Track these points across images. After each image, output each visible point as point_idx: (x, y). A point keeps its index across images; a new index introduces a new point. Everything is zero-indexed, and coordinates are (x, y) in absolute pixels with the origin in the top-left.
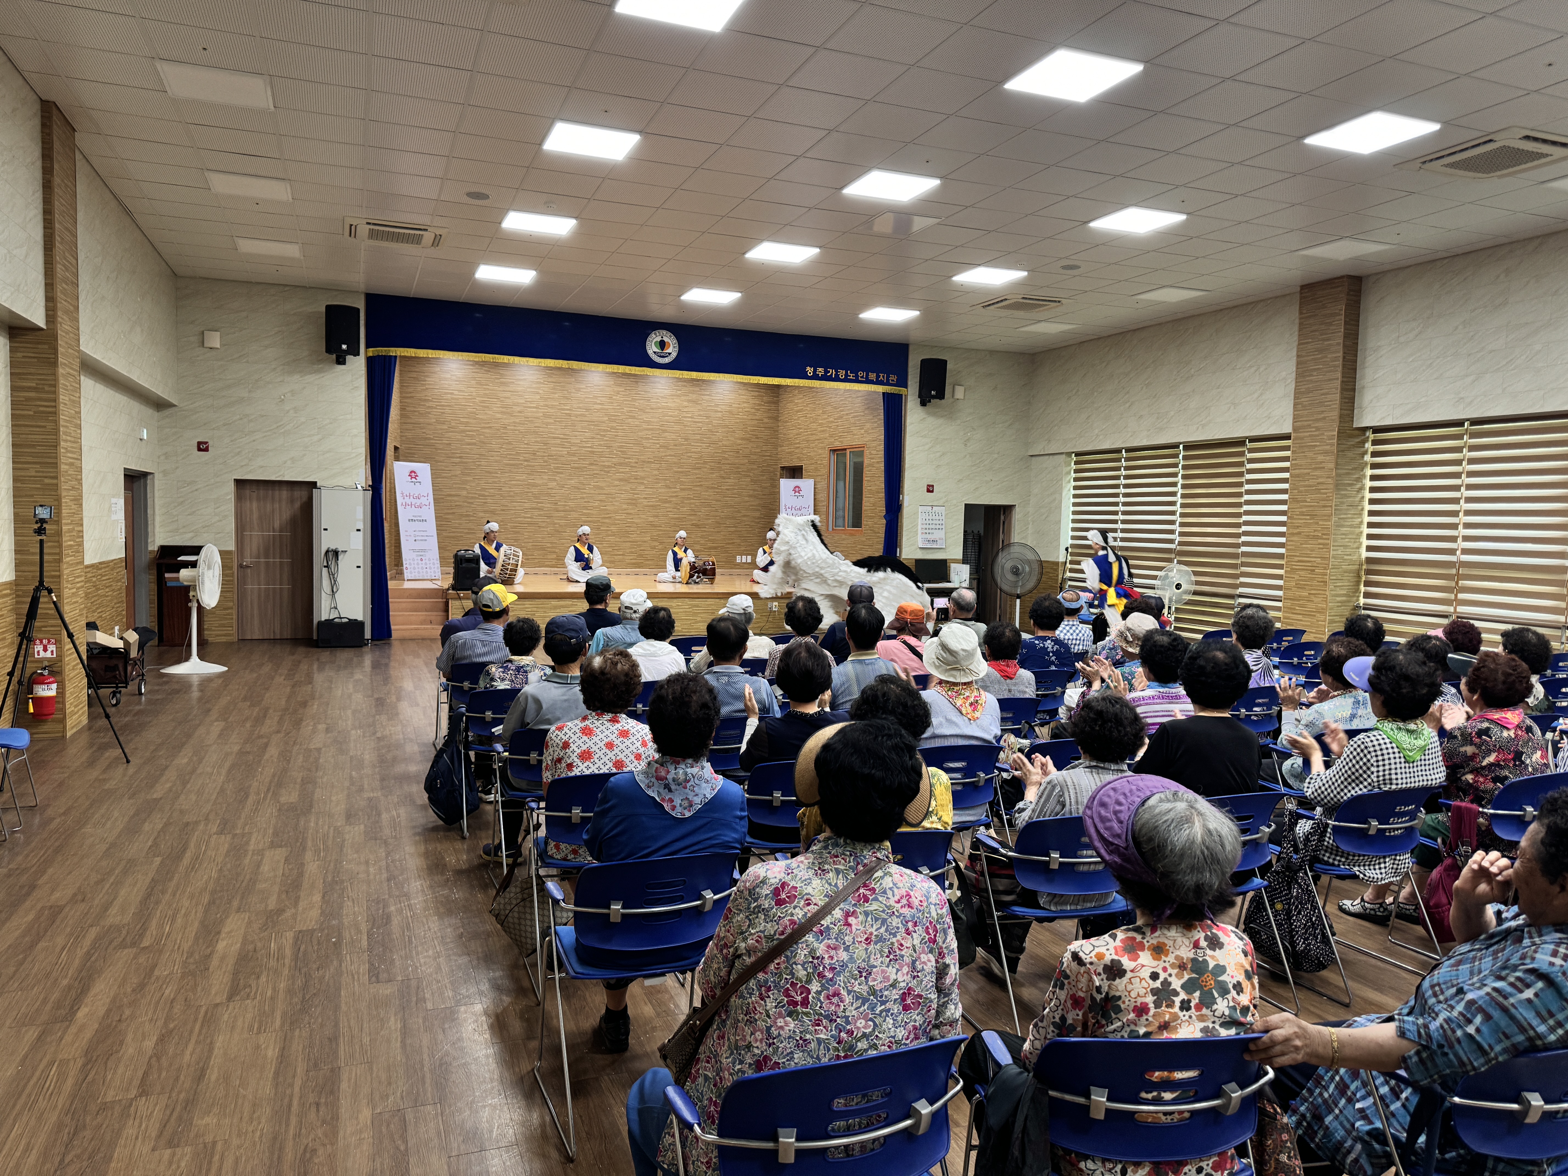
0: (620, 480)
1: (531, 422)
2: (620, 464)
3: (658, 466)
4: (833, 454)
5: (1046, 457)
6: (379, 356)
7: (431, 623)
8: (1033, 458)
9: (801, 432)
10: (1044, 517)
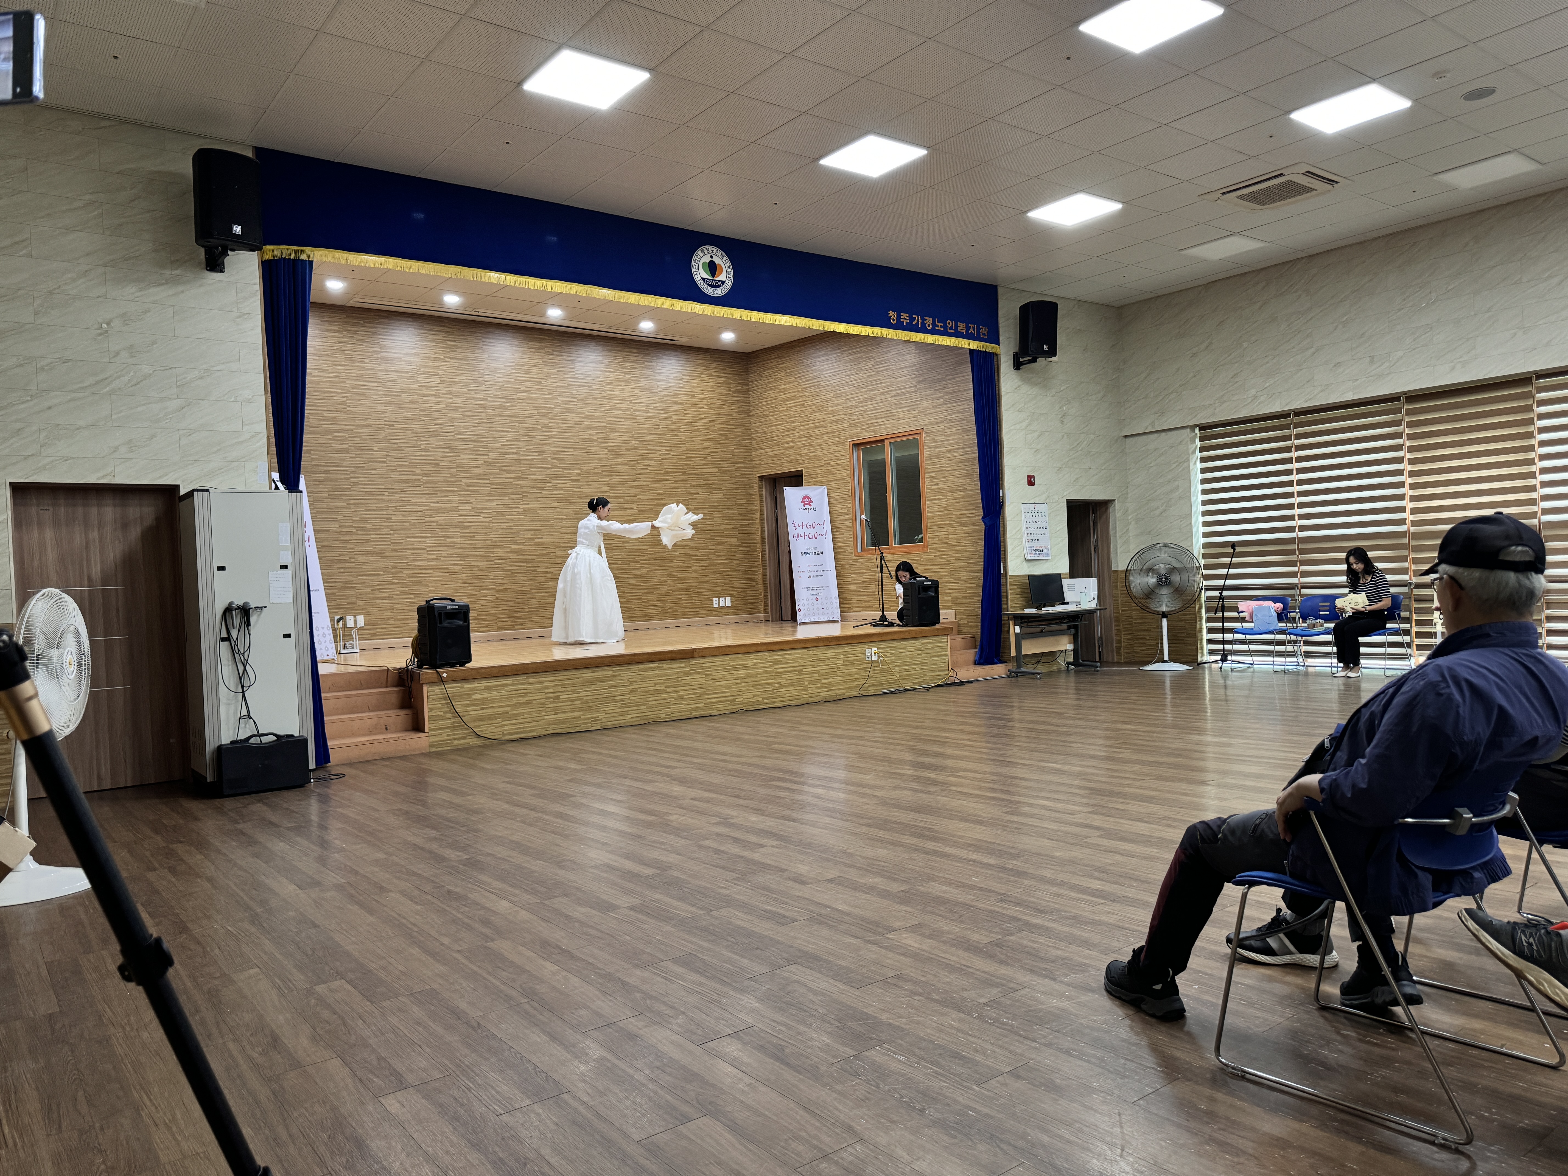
0: (560, 500)
1: (429, 417)
2: (558, 477)
3: (607, 479)
4: (859, 450)
5: (1156, 435)
6: (285, 259)
7: (386, 729)
8: (1129, 440)
9: (796, 426)
10: (1157, 512)
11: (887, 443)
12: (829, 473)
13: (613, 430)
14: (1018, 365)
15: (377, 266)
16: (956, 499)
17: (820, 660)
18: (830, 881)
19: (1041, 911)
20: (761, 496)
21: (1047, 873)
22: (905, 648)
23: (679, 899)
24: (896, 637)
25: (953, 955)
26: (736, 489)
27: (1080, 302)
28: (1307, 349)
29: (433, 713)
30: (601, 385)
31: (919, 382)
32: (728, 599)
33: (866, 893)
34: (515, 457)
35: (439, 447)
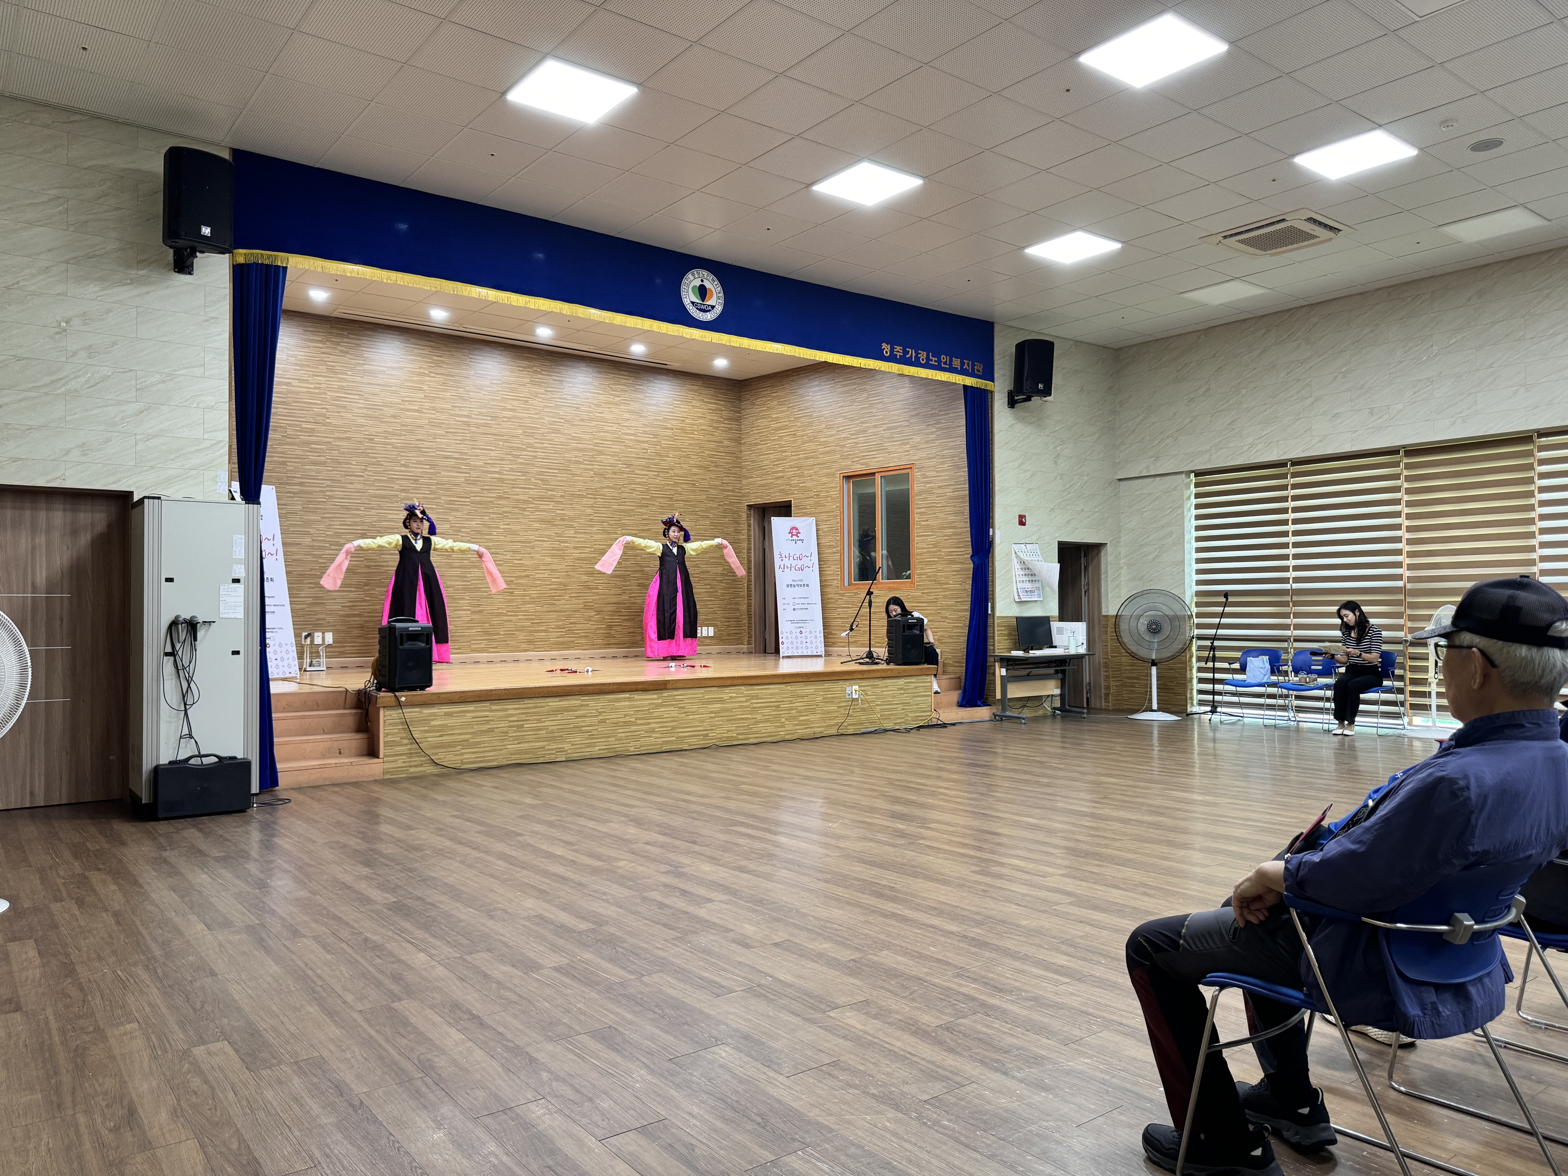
0: (542, 521)
1: (411, 432)
2: (541, 498)
3: (592, 501)
4: (849, 482)
5: (1151, 480)
6: (257, 264)
7: (340, 753)
8: (1122, 483)
9: (786, 456)
10: (1151, 557)
11: (878, 477)
12: (818, 504)
13: (600, 453)
14: (1012, 403)
15: (353, 275)
16: (946, 536)
17: (798, 696)
18: (776, 945)
19: (1000, 990)
20: (749, 525)
21: (1009, 944)
22: (887, 687)
23: (611, 960)
24: (878, 675)
25: (898, 1040)
26: (725, 517)
27: (1078, 343)
28: (1306, 398)
29: (390, 738)
30: (590, 407)
31: (912, 416)
32: (711, 629)
33: (814, 961)
34: (497, 476)
35: (419, 462)
